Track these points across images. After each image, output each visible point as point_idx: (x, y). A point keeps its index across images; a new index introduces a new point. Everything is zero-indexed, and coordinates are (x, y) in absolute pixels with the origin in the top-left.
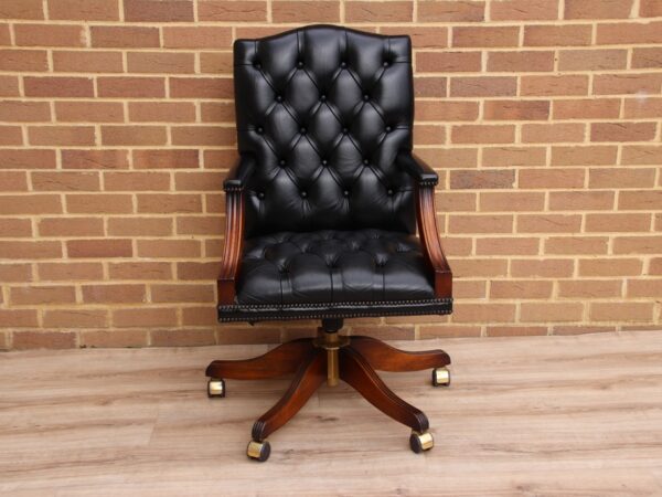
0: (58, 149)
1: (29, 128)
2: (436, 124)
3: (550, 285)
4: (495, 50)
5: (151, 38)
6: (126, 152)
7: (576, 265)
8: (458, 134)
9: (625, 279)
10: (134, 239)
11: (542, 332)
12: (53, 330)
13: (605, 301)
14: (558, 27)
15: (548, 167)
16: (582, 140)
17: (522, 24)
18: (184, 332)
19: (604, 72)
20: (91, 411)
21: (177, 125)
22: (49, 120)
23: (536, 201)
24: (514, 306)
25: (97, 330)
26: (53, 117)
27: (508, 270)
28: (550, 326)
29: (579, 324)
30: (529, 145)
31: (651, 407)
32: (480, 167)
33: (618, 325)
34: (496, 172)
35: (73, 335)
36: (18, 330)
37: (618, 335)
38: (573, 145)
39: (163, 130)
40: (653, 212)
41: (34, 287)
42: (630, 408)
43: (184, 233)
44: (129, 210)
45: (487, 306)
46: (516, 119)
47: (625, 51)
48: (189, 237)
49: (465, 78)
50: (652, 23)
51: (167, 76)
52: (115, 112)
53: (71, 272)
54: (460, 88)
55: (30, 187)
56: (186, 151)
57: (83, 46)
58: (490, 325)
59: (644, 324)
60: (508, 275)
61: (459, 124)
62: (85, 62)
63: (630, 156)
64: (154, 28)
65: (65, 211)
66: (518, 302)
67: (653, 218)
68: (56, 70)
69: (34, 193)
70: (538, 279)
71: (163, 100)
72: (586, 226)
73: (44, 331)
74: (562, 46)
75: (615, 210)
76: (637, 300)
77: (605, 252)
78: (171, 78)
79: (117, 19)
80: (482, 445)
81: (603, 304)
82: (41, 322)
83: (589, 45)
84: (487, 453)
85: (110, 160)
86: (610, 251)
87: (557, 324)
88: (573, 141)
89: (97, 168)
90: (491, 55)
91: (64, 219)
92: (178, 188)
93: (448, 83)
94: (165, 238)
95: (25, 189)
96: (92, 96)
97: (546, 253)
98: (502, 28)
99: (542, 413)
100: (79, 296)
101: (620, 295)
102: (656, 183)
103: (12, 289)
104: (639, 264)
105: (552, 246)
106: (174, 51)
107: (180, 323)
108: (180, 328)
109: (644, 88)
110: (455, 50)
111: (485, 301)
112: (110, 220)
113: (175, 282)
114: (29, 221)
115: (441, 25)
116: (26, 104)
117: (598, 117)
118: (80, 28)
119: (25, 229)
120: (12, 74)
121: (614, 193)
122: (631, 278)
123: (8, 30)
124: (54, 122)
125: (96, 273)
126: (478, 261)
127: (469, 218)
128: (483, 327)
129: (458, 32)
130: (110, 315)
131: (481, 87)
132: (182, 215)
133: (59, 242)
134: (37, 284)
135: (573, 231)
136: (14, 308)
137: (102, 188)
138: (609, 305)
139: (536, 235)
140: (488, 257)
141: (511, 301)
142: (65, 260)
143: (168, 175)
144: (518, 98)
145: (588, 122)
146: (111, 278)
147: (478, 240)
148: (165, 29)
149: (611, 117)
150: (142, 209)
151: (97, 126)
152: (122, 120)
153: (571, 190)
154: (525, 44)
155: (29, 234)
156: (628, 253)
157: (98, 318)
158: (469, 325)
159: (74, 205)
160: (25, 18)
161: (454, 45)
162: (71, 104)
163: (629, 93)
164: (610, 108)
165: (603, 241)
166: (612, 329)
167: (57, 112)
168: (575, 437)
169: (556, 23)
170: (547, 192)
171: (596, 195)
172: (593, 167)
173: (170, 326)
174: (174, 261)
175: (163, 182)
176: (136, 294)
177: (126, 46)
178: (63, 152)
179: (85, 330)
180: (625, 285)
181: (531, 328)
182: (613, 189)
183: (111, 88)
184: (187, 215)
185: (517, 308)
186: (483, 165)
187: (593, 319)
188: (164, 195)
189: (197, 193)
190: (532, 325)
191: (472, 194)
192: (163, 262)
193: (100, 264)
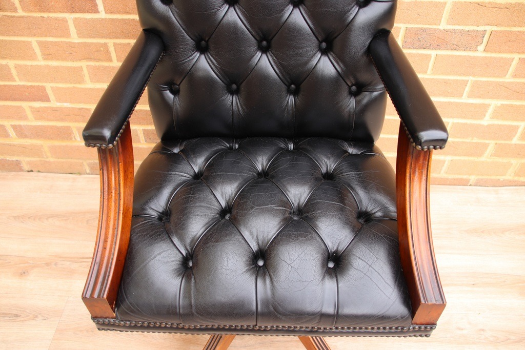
3: (486, 146)
7: (520, 131)
10: (48, 86)
11: (464, 183)
12: (0, 157)
23: (501, 67)
24: (445, 161)
28: (473, 178)
29: (502, 178)
32: (443, 26)
34: (461, 31)
35: (19, 162)
43: (98, 82)
44: (34, 58)
66: (448, 158)
70: (475, 140)
87: (481, 177)
92: (80, 35)
94: (78, 86)
97: (492, 118)
100: (12, 132)
105: (501, 112)
112: (16, 67)
125: (20, 114)
130: (46, 149)
132: (91, 63)
139: (487, 101)
143: (65, 20)
146: (36, 119)
150: (47, 56)
170: (516, 57)
175: (62, 29)
176: (63, 134)
179: (28, 159)
181: (454, 179)
184: (98, 64)
185: (446, 163)
186: (448, 23)
187: (517, 174)
188: (67, 43)
189: (102, 41)
190: (457, 176)
191: (426, 55)
192: (82, 108)
193: (20, 107)
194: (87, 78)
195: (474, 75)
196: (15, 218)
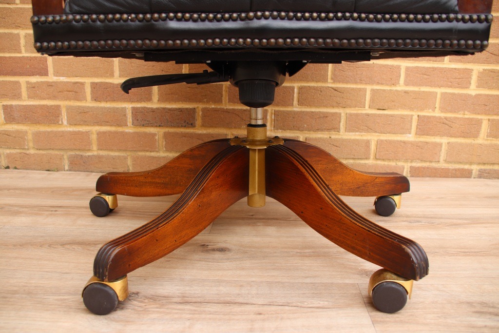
3: (479, 122)
10: (50, 58)
11: (466, 174)
18: (99, 157)
24: (441, 145)
25: (19, 151)
27: (437, 105)
28: (475, 168)
45: (412, 144)
58: (414, 164)
60: (437, 109)
66: (444, 140)
70: (468, 115)
87: (483, 167)
97: (478, 87)
100: (1, 115)
107: (95, 147)
108: (95, 153)
111: (411, 137)
113: (89, 103)
126: (406, 92)
128: (407, 166)
130: (30, 137)
139: (469, 66)
140: (416, 89)
141: (437, 140)
146: (30, 97)
147: (407, 69)
157: (19, 139)
158: (393, 164)
173: (84, 150)
174: (88, 81)
176: (51, 115)
179: (8, 151)
181: (455, 170)
185: (443, 147)
190: (458, 166)
192: (77, 83)
193: (18, 83)
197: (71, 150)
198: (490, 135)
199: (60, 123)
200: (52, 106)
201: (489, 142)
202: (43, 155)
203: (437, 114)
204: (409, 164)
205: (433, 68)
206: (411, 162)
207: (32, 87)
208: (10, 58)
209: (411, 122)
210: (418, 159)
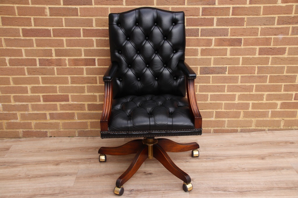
0: (37, 58)
1: (25, 50)
2: (194, 48)
3: (240, 113)
4: (220, 17)
5: (75, 12)
6: (66, 59)
7: (251, 105)
8: (203, 52)
9: (270, 110)
10: (70, 95)
11: (236, 131)
12: (38, 130)
13: (262, 119)
14: (247, 7)
15: (240, 65)
16: (255, 55)
17: (231, 6)
18: (91, 131)
19: (265, 26)
20: (51, 168)
21: (86, 48)
22: (33, 46)
23: (235, 79)
24: (225, 121)
25: (56, 130)
26: (35, 45)
27: (223, 107)
28: (239, 129)
29: (251, 128)
30: (233, 57)
31: (283, 169)
32: (212, 66)
33: (266, 128)
34: (219, 67)
35: (46, 132)
36: (24, 130)
37: (266, 133)
38: (251, 57)
39: (80, 50)
40: (283, 84)
41: (30, 114)
42: (274, 169)
43: (90, 92)
44: (67, 83)
45: (214, 121)
46: (228, 46)
47: (275, 18)
48: (92, 94)
49: (207, 29)
50: (286, 6)
51: (82, 28)
52: (60, 43)
53: (44, 108)
54: (205, 33)
55: (26, 73)
56: (90, 59)
57: (46, 15)
58: (215, 128)
59: (277, 128)
60: (223, 109)
61: (204, 48)
62: (47, 22)
63: (275, 61)
64: (76, 8)
65: (41, 83)
66: (226, 119)
67: (283, 86)
68: (35, 26)
69: (28, 76)
70: (235, 110)
71: (80, 38)
72: (255, 90)
73: (35, 130)
74: (248, 15)
75: (268, 83)
76: (275, 119)
77: (263, 100)
78: (83, 29)
79: (60, 4)
80: (213, 188)
81: (260, 120)
82: (33, 127)
83: (260, 15)
84: (215, 192)
85: (59, 63)
86: (265, 99)
87: (242, 128)
88: (251, 55)
89: (54, 66)
90: (218, 19)
91: (41, 87)
92: (87, 74)
93: (200, 31)
94: (82, 94)
95: (25, 75)
96: (51, 37)
97: (238, 100)
98: (223, 8)
99: (238, 171)
100: (48, 117)
101: (268, 117)
102: (285, 72)
103: (21, 114)
104: (276, 105)
105: (241, 98)
106: (84, 18)
107: (89, 127)
108: (89, 130)
109: (282, 33)
110: (203, 17)
111: (213, 119)
112: (59, 87)
113: (87, 111)
114: (27, 87)
115: (197, 6)
116: (23, 40)
117: (262, 45)
118: (45, 8)
119: (25, 90)
120: (17, 27)
121: (267, 76)
122: (273, 110)
123: (14, 9)
124: (35, 47)
125: (55, 108)
126: (211, 103)
127: (207, 86)
128: (212, 129)
129: (204, 9)
130: (61, 124)
131: (213, 33)
132: (89, 85)
133: (39, 96)
134: (31, 112)
135: (250, 92)
136: (22, 122)
137: (56, 74)
138: (263, 121)
139: (235, 93)
140: (215, 102)
141: (224, 119)
142: (42, 103)
143: (83, 69)
144: (229, 37)
145: (258, 47)
146: (61, 110)
147: (211, 95)
148: (80, 8)
149: (268, 45)
150: (73, 82)
151: (53, 49)
152: (63, 46)
153: (250, 75)
154: (232, 15)
155: (27, 92)
156: (272, 100)
157: (56, 126)
158: (207, 129)
159: (45, 81)
160: (21, 4)
161: (202, 15)
162: (42, 40)
163: (275, 35)
164: (267, 41)
165: (262, 95)
166: (264, 130)
167: (36, 43)
168: (252, 184)
169: (246, 6)
170: (240, 75)
171: (260, 77)
172: (259, 66)
173: (85, 129)
174: (86, 103)
175: (81, 72)
176: (71, 116)
177: (64, 15)
178: (39, 59)
179: (51, 130)
180: (270, 113)
181: (231, 130)
182: (267, 75)
183: (58, 33)
184: (91, 85)
185: (226, 122)
186: (214, 65)
187: (257, 126)
188: (81, 77)
189: (95, 76)
190: (232, 128)
191: (209, 76)
192: (82, 104)
193: (56, 104)
194: (86, 91)
195: (227, 83)
196: (47, 151)
197: (79, 129)
198: (244, 117)
199: (75, 119)
200: (71, 113)
201: (244, 119)
202: (67, 131)
203: (223, 110)
204: (213, 129)
205: (221, 94)
206: (214, 127)
207: (62, 106)
208: (52, 95)
209: (213, 114)
210: (217, 127)
